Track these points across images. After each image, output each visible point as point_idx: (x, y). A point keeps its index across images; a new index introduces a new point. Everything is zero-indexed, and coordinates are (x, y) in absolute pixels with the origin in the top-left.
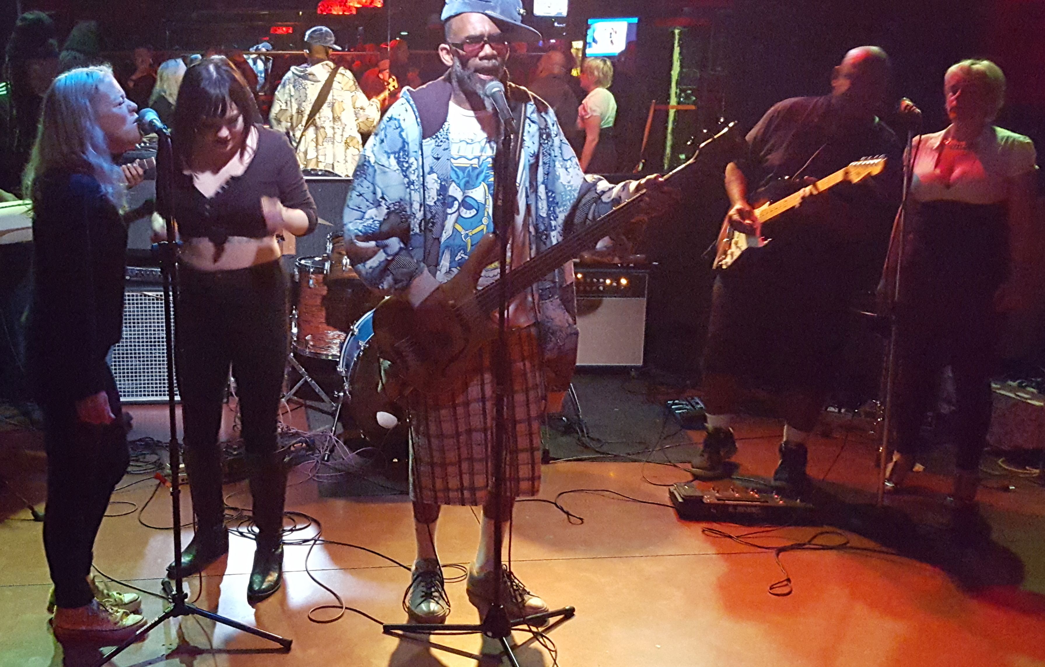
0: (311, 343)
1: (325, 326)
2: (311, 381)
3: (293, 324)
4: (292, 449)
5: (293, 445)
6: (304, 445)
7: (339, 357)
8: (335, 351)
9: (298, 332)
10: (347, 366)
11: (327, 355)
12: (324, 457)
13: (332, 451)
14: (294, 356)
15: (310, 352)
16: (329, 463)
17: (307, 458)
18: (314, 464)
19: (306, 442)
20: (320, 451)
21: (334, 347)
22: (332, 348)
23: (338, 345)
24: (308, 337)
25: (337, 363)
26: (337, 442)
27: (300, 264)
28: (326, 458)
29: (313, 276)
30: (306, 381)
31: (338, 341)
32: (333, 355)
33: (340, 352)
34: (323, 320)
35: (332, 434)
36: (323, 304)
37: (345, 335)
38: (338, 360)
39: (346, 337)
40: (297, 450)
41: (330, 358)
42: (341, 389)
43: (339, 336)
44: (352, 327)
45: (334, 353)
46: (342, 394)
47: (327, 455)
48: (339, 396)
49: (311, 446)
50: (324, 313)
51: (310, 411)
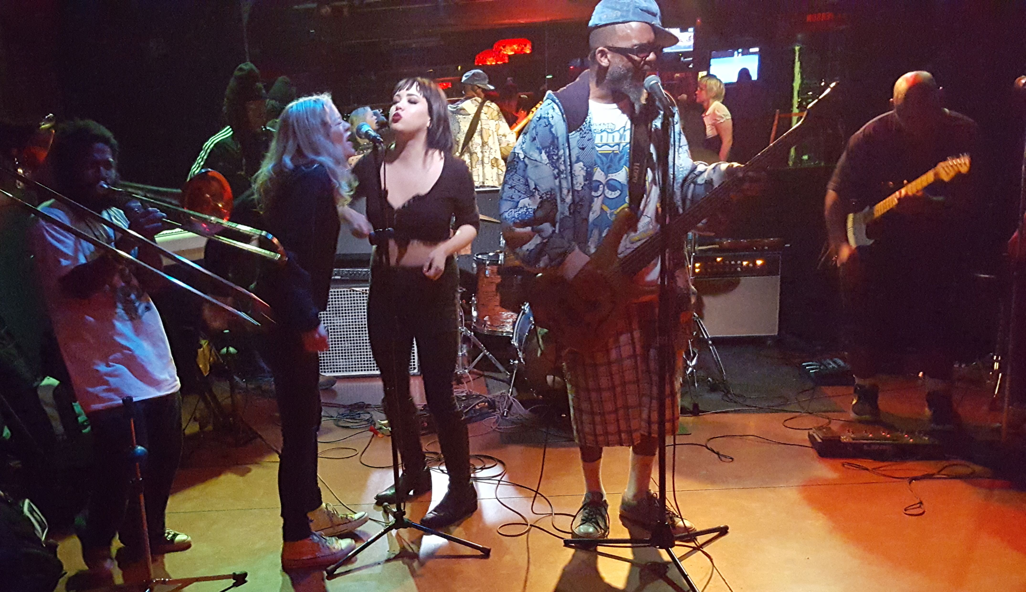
0: (489, 323)
1: (498, 308)
2: (489, 354)
3: (473, 308)
4: (477, 407)
5: (478, 404)
6: (487, 404)
7: (513, 334)
8: (508, 328)
9: (478, 316)
10: (520, 341)
11: (502, 332)
12: (504, 413)
13: (509, 409)
14: (474, 335)
15: (488, 331)
16: (507, 418)
17: (488, 415)
18: (495, 420)
19: (488, 402)
20: (500, 410)
21: (508, 325)
22: (506, 326)
23: (511, 324)
24: (486, 318)
25: (512, 338)
26: (514, 401)
27: (477, 258)
28: (505, 414)
29: (489, 267)
30: (485, 356)
31: (511, 320)
32: (507, 332)
33: (513, 329)
34: (498, 303)
35: (509, 395)
36: (497, 289)
37: (516, 315)
38: (511, 336)
39: (518, 316)
40: (481, 409)
41: (504, 334)
42: (516, 357)
43: (512, 316)
44: (523, 307)
45: (508, 330)
46: (517, 362)
47: (505, 413)
48: (514, 364)
49: (492, 405)
50: (498, 298)
51: (489, 381)
